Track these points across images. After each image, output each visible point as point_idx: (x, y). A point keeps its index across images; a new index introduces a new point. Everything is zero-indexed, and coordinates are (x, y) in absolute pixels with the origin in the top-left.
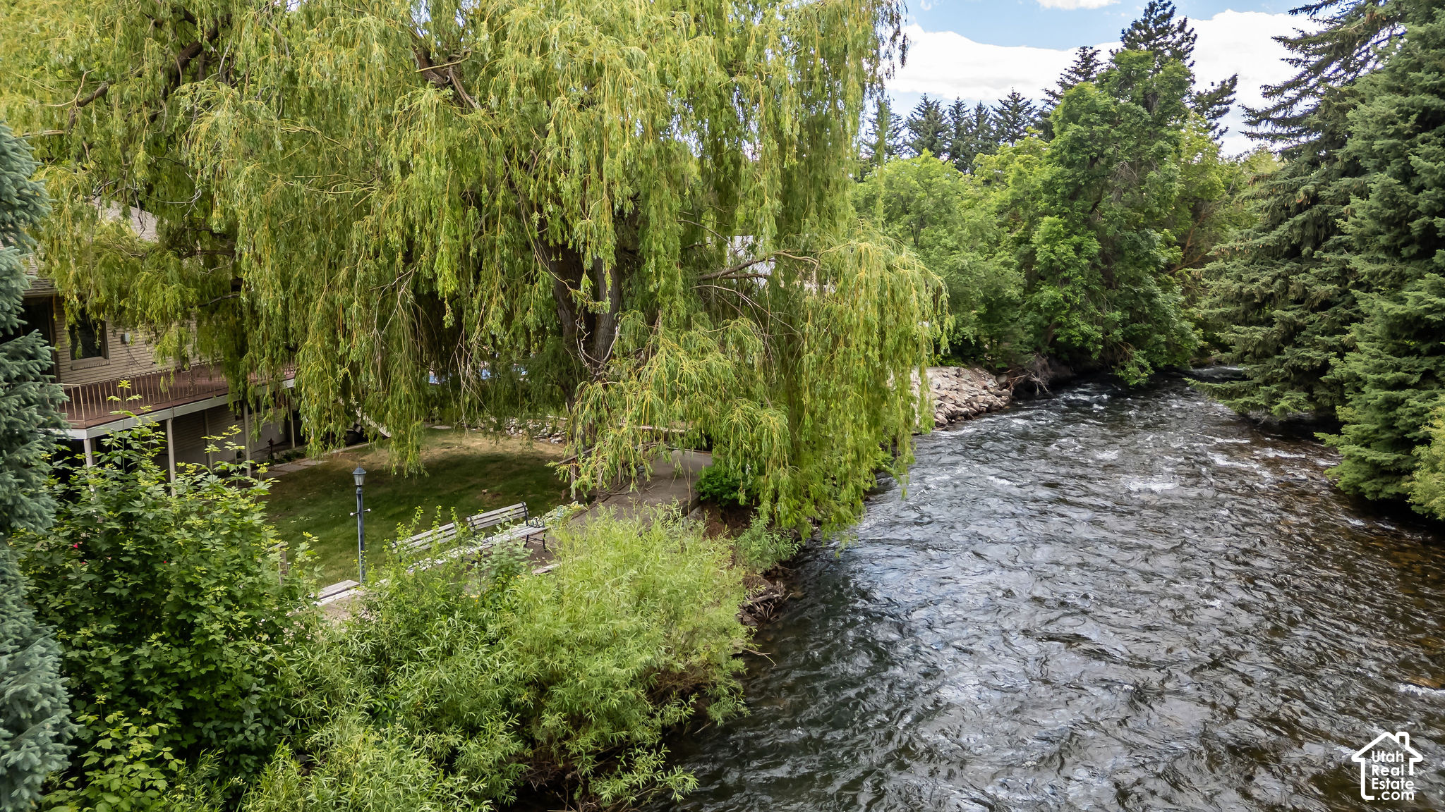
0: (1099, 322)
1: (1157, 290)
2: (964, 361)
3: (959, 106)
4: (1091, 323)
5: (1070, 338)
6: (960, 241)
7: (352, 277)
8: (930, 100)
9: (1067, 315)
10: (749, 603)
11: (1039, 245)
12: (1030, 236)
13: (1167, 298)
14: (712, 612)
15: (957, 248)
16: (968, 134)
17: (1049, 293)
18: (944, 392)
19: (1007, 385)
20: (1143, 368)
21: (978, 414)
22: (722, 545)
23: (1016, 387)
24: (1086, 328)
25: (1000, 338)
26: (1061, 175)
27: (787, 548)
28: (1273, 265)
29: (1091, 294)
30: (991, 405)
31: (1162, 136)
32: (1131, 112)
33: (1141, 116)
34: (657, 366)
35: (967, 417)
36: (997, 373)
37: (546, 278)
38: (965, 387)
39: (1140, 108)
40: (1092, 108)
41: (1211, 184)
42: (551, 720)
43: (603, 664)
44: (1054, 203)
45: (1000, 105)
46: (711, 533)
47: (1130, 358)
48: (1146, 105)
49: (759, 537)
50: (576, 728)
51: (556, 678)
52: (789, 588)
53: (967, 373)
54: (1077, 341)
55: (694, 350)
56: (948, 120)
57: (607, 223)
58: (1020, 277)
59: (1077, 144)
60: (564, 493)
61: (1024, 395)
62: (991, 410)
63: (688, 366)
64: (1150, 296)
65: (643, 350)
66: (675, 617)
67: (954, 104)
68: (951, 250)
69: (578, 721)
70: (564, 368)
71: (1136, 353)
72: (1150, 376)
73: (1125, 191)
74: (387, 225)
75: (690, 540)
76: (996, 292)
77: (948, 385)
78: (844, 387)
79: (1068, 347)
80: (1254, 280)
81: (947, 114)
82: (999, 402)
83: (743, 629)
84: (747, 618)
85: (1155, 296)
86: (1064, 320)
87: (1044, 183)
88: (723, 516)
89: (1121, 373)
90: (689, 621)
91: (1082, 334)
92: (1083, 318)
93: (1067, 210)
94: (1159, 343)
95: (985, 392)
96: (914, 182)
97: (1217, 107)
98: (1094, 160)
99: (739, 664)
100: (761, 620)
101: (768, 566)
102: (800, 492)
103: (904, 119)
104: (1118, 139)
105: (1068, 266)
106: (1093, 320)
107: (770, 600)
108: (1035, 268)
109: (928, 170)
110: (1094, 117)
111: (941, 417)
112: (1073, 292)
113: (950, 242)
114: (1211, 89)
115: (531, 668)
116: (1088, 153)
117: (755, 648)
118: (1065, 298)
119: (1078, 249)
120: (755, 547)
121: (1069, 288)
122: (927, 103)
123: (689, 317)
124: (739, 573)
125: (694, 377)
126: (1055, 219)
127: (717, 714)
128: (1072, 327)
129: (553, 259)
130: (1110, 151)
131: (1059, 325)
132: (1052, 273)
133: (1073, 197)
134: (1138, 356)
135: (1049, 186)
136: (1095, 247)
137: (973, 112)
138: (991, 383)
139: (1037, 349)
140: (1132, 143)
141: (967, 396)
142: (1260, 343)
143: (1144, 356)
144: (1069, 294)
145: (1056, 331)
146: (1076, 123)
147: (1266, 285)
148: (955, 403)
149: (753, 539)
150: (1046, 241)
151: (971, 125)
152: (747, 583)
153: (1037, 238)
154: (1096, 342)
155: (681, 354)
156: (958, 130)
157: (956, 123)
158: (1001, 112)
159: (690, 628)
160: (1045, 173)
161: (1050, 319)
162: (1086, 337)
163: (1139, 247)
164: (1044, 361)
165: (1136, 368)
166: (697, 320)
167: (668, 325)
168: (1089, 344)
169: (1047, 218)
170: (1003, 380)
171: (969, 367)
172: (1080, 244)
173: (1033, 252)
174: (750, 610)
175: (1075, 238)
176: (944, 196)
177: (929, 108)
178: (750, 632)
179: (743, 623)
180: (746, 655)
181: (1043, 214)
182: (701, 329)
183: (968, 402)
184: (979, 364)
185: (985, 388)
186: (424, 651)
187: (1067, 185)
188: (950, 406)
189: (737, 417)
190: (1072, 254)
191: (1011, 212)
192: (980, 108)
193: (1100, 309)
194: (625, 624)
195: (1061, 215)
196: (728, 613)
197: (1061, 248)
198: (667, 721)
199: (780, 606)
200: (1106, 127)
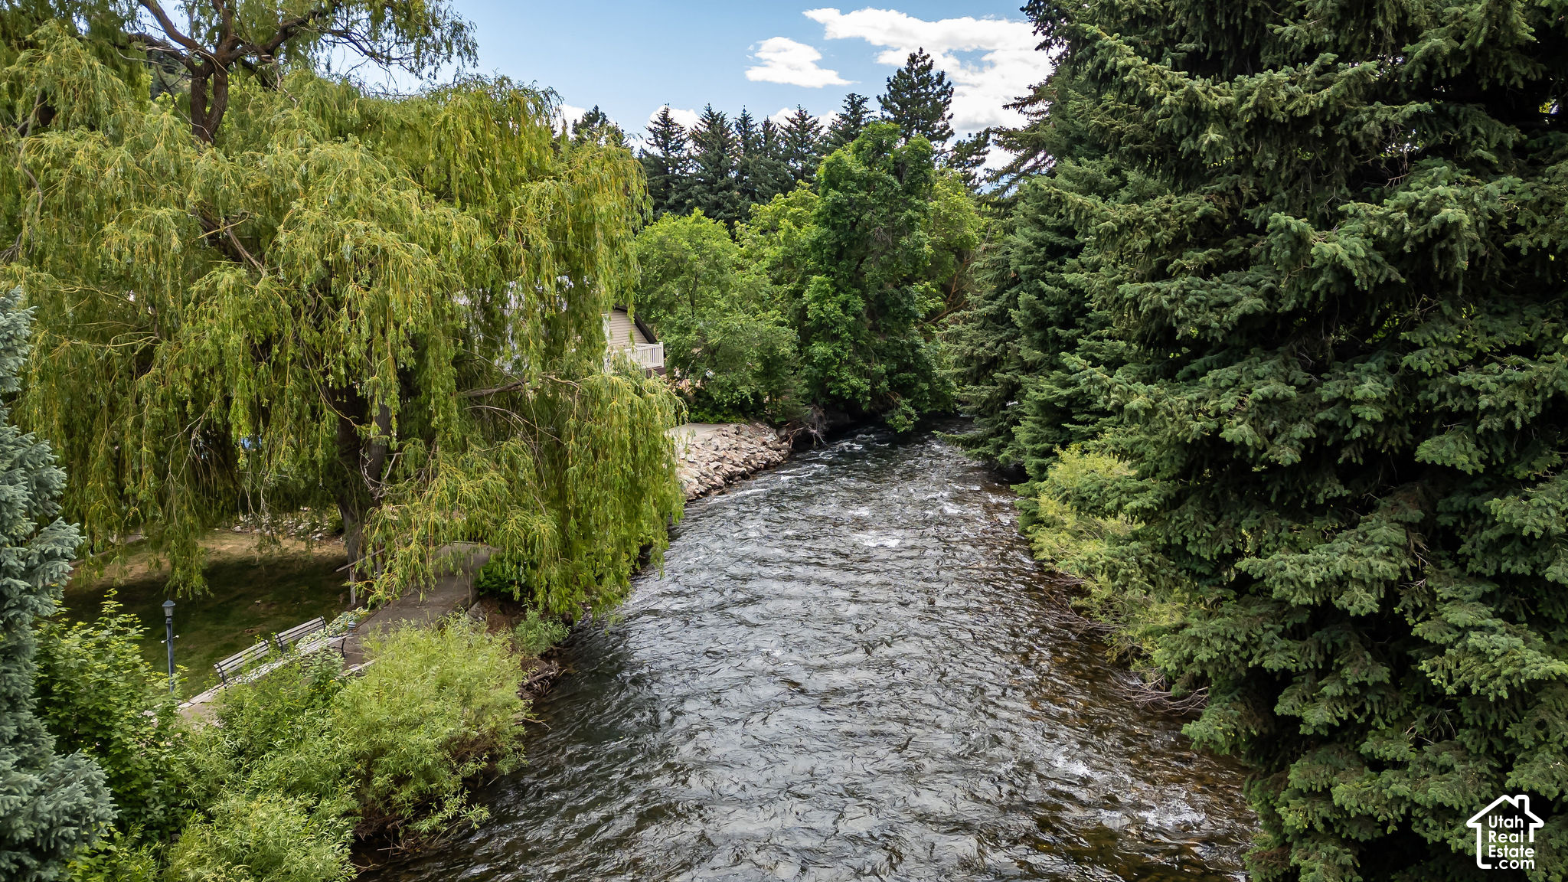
0: (867, 375)
1: (920, 341)
2: (745, 416)
3: (745, 120)
4: (859, 377)
5: (841, 390)
6: (733, 303)
7: (139, 423)
8: (715, 111)
9: (837, 370)
10: (526, 681)
11: (809, 303)
12: (802, 292)
13: (928, 348)
14: (499, 693)
15: (730, 310)
16: (756, 151)
17: (820, 349)
18: (722, 453)
19: (786, 438)
20: (909, 416)
21: (756, 471)
22: (502, 637)
23: (795, 438)
24: (854, 382)
25: (776, 394)
26: (826, 236)
27: (559, 631)
28: (997, 330)
29: (859, 349)
30: (769, 461)
31: (910, 205)
32: (883, 180)
33: (891, 185)
34: (438, 487)
35: (744, 476)
36: (778, 428)
37: (330, 416)
38: (744, 445)
39: (892, 178)
40: (849, 175)
41: (966, 237)
42: (379, 781)
43: (419, 738)
44: (822, 263)
45: (788, 123)
46: (493, 628)
47: (898, 406)
48: (898, 173)
49: (535, 626)
50: (398, 785)
51: (381, 752)
52: (563, 665)
53: (746, 429)
54: (847, 394)
55: (472, 470)
56: (734, 134)
57: (392, 378)
58: (792, 334)
59: (837, 209)
60: (341, 598)
61: (801, 447)
62: (770, 467)
63: (466, 487)
64: (914, 346)
65: (425, 473)
66: (466, 700)
67: (740, 117)
68: (723, 313)
69: (401, 780)
70: (340, 481)
71: (902, 402)
72: (915, 423)
73: (883, 254)
74: (173, 375)
75: (476, 638)
76: (771, 350)
77: (726, 446)
78: (604, 492)
79: (839, 398)
80: (982, 345)
81: (733, 127)
82: (776, 457)
83: (522, 703)
84: (527, 695)
85: (919, 346)
86: (835, 374)
87: (812, 242)
88: (501, 608)
89: (891, 422)
90: (477, 703)
91: (851, 387)
92: (853, 371)
93: (833, 269)
94: (922, 391)
95: (763, 448)
96: (686, 244)
97: (974, 157)
98: (853, 225)
99: (521, 729)
100: (538, 695)
101: (544, 649)
102: (570, 581)
103: (688, 130)
104: (873, 206)
105: (836, 324)
106: (862, 373)
107: (547, 677)
108: (807, 324)
109: (699, 232)
110: (852, 185)
111: (719, 479)
112: (842, 347)
113: (722, 303)
114: (968, 140)
115: (364, 746)
116: (848, 217)
117: (532, 717)
118: (835, 353)
119: (845, 306)
120: (531, 635)
121: (839, 344)
122: (711, 115)
123: (464, 438)
124: (517, 658)
125: (472, 496)
126: (822, 278)
127: (505, 767)
128: (843, 381)
129: (338, 399)
130: (866, 217)
131: (832, 378)
132: (823, 330)
133: (839, 257)
134: (904, 404)
135: (817, 245)
136: (860, 305)
137: (760, 128)
138: (771, 437)
139: (814, 401)
140: (885, 210)
141: (745, 454)
142: (987, 401)
143: (911, 405)
144: (839, 350)
145: (828, 384)
146: (836, 188)
147: (991, 349)
148: (733, 463)
149: (529, 628)
150: (816, 299)
151: (760, 141)
152: (525, 665)
153: (807, 295)
154: (865, 394)
155: (460, 476)
156: (746, 145)
157: (744, 137)
158: (789, 130)
159: (479, 707)
160: (810, 232)
161: (824, 372)
162: (855, 390)
163: (900, 303)
164: (821, 413)
165: (903, 415)
166: (472, 440)
167: (446, 448)
168: (859, 396)
169: (815, 277)
170: (783, 433)
171: (749, 422)
172: (847, 302)
173: (804, 309)
174: (528, 687)
175: (842, 296)
176: (716, 258)
177: (714, 120)
178: (529, 705)
179: (522, 698)
180: (526, 723)
181: (813, 273)
182: (476, 448)
183: (747, 461)
184: (759, 419)
185: (764, 444)
186: (279, 743)
187: (832, 245)
188: (728, 467)
189: (511, 526)
190: (839, 312)
191: (784, 268)
192: (767, 124)
193: (868, 361)
194: (430, 707)
195: (828, 273)
196: (510, 691)
197: (829, 306)
198: (467, 775)
199: (555, 682)
200: (863, 194)
